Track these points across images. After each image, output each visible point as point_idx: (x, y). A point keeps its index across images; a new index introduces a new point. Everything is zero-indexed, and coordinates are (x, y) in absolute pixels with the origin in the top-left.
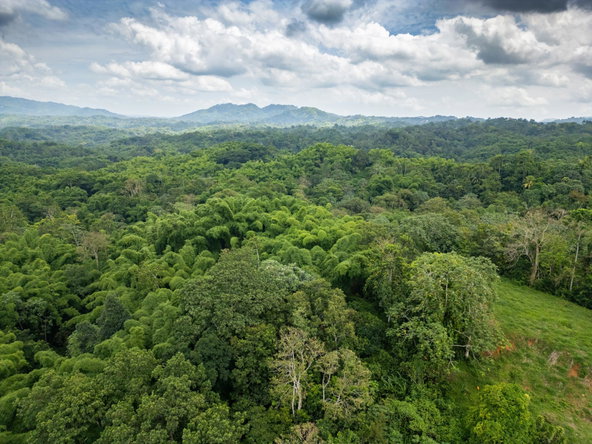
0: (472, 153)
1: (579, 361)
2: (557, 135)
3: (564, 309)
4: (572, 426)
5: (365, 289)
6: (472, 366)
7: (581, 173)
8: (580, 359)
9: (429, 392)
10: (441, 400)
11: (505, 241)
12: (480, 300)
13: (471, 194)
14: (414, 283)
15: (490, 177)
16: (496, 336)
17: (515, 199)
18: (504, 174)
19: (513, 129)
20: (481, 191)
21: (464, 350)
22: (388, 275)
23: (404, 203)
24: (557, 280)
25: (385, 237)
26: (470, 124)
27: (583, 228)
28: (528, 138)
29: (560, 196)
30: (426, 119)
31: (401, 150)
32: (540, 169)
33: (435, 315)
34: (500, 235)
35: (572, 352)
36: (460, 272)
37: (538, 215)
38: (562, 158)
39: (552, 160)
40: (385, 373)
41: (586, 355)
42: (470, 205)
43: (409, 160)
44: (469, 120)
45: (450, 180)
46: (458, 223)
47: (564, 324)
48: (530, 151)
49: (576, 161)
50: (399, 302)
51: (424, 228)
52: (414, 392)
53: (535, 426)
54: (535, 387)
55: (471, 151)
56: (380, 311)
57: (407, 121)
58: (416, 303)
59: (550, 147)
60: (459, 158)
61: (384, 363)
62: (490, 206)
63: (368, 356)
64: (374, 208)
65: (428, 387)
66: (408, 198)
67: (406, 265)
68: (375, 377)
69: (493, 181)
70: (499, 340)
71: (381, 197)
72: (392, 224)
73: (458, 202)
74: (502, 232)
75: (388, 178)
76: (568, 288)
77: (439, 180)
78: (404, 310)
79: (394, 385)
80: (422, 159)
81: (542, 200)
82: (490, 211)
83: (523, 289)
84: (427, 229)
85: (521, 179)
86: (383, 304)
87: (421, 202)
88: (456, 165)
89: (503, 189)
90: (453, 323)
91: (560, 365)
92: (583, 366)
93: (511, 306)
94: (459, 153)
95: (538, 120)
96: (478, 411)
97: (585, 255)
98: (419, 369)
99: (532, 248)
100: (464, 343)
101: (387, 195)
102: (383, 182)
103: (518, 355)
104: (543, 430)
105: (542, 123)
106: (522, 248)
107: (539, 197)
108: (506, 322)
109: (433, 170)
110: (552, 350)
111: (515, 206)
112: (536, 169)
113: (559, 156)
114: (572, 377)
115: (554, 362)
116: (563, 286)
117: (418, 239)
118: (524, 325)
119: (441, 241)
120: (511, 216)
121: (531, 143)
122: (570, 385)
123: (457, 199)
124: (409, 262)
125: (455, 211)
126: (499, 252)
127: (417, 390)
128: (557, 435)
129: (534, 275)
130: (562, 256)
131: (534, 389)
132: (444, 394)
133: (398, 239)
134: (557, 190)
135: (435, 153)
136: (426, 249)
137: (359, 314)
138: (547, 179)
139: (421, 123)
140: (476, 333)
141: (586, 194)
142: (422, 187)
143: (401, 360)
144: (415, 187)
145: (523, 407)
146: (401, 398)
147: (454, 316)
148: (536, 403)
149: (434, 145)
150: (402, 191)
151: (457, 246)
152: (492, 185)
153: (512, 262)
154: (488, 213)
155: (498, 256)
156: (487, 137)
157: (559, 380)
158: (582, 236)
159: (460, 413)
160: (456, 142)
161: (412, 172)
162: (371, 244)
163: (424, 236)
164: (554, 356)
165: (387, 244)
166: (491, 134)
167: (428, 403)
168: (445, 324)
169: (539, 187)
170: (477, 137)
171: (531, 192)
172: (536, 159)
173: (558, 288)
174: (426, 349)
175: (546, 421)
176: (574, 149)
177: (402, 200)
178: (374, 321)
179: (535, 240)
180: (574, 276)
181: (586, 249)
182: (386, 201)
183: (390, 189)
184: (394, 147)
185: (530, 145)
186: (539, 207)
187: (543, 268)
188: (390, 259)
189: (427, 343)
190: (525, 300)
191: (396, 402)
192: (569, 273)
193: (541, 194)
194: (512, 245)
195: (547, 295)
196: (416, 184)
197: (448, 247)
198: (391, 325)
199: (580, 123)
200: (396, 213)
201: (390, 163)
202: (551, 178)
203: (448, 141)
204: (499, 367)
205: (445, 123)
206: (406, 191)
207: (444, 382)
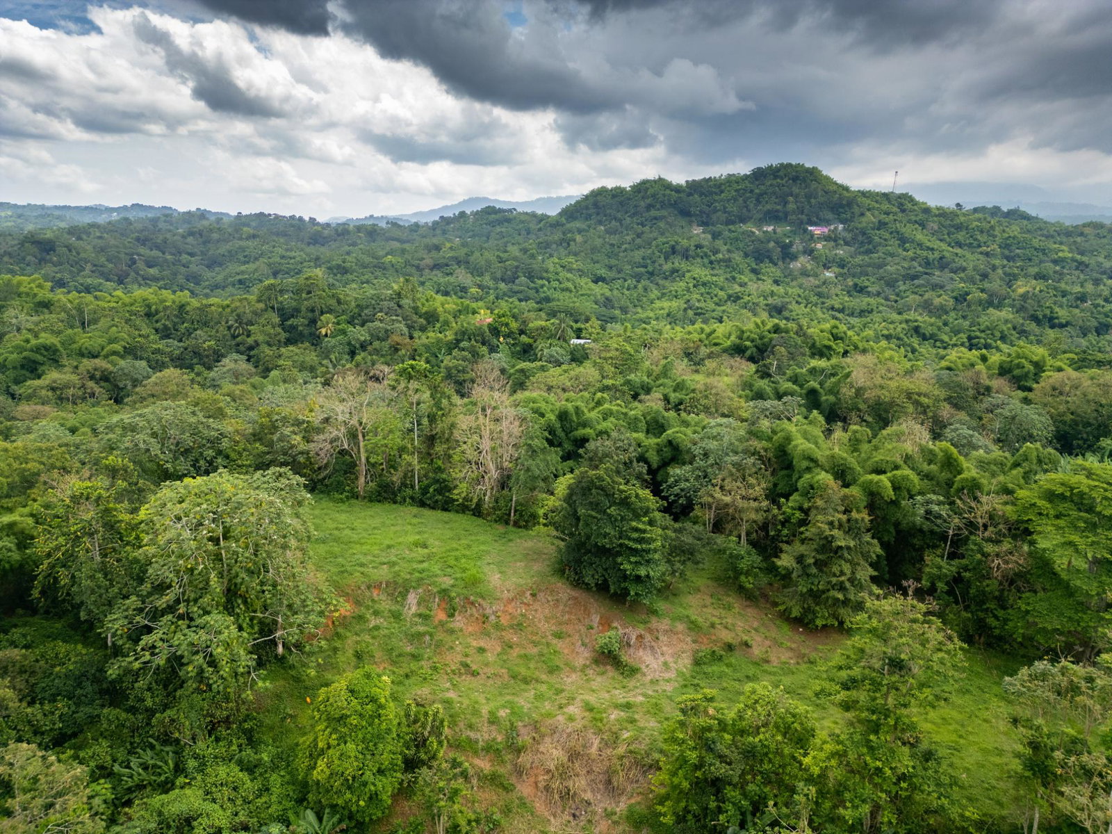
0: (220, 278)
1: (444, 592)
2: (354, 244)
3: (415, 521)
4: (451, 695)
5: (36, 593)
6: (292, 667)
7: (399, 306)
8: (444, 590)
9: (221, 749)
10: (248, 753)
11: (309, 432)
12: (285, 547)
13: (235, 356)
14: (152, 550)
15: (262, 321)
16: (322, 600)
17: (311, 357)
18: (285, 315)
19: (285, 234)
20: (251, 348)
21: (274, 643)
22: (90, 550)
23: (97, 390)
24: (396, 478)
25: (65, 470)
26: (205, 223)
27: (417, 390)
28: (312, 250)
29: (376, 344)
30: (113, 210)
31: (67, 276)
32: (339, 302)
33: (206, 600)
34: (298, 423)
35: (434, 584)
36: (240, 505)
37: (351, 380)
38: (368, 282)
39: (354, 286)
40: (121, 754)
41: (452, 582)
42: (237, 377)
43: (89, 298)
44: (202, 214)
45: (189, 333)
46: (219, 414)
47: (416, 544)
48: (319, 272)
49: (388, 287)
50: (126, 597)
51: (154, 435)
52: (192, 764)
53: (404, 720)
54: (394, 658)
55: (218, 275)
56: (86, 630)
57: (68, 214)
58: (162, 588)
59: (347, 265)
60: (198, 289)
61: (114, 737)
62: (274, 373)
63: (75, 735)
64: (25, 408)
65: (217, 740)
66: (105, 378)
67: (127, 517)
68: (102, 772)
69: (269, 329)
70: (328, 604)
71: (37, 383)
72: (77, 439)
73: (212, 374)
74: (300, 417)
75: (46, 338)
76: (413, 487)
77: (165, 334)
78: (141, 610)
79: (146, 768)
80: (119, 293)
81: (353, 354)
82: (274, 383)
83: (350, 506)
84: (161, 436)
85: (313, 322)
86: (90, 612)
87: (136, 383)
88: (195, 303)
89: (289, 342)
90: (245, 602)
91: (423, 611)
92: (452, 599)
93: (336, 540)
94: (195, 279)
95: (322, 219)
96: (315, 740)
97: (427, 432)
98: (193, 715)
99: (353, 435)
100: (271, 632)
101: (52, 376)
102: (37, 350)
103: (360, 618)
104: (415, 722)
105: (328, 225)
106: (336, 439)
107: (347, 349)
108: (334, 570)
109: (148, 315)
110: (408, 591)
111: (312, 369)
112: (333, 302)
113: (364, 278)
114: (440, 621)
115: (414, 609)
116: (406, 486)
117: (145, 458)
118: (362, 565)
119: (195, 454)
120: (309, 386)
121: (317, 259)
122: (440, 636)
123: (209, 368)
124: (134, 511)
125: (210, 391)
126: (302, 453)
127: (196, 757)
128: (434, 720)
129: (362, 480)
130: (396, 440)
131: (394, 663)
132: (251, 740)
133: (97, 467)
134: (372, 335)
135: (146, 281)
136: (167, 476)
137: (31, 655)
138: (353, 318)
139: (102, 219)
140: (290, 606)
141: (411, 337)
142: (131, 352)
143: (151, 712)
144: (115, 353)
145: (383, 700)
146: (166, 787)
147: (243, 588)
148: (400, 683)
149: (141, 265)
150: (87, 364)
151: (227, 457)
152: (269, 335)
153: (326, 466)
154: (270, 388)
155: (301, 459)
156: (243, 249)
157: (424, 634)
158: (418, 404)
159: (284, 760)
160: (185, 258)
161: (103, 323)
162: (34, 492)
163: (155, 449)
164: (412, 598)
165: (74, 484)
166: (250, 243)
167: (222, 771)
168: (229, 608)
169: (344, 332)
170: (223, 249)
171: (333, 341)
172: (331, 286)
173: (399, 490)
174: (201, 671)
175: (418, 705)
176: (383, 267)
177: (91, 384)
178: (74, 655)
179: (354, 422)
180: (417, 468)
181: (425, 421)
182: (53, 389)
183: (56, 362)
184: (49, 269)
185: (317, 261)
186: (348, 366)
187: (373, 465)
188: (88, 513)
189: (199, 659)
190: (357, 524)
191: (157, 800)
192: (410, 464)
193: (349, 344)
194: (321, 437)
195: (387, 506)
196: (117, 347)
197: (210, 463)
198: (117, 652)
199: (383, 225)
200: (83, 413)
201: (46, 305)
202: (359, 317)
203: (169, 257)
204: (335, 650)
205: (154, 221)
206: (98, 362)
207: (247, 718)
